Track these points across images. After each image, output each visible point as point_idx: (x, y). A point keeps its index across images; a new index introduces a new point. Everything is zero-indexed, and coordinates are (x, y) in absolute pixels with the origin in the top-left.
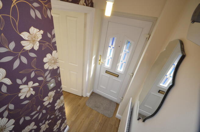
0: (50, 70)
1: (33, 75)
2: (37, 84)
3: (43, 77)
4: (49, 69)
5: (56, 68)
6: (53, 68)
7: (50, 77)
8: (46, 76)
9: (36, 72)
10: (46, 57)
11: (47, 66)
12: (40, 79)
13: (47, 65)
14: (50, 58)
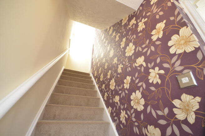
0: (180, 54)
1: (158, 60)
2: (162, 72)
3: (169, 64)
4: (177, 53)
5: (190, 51)
6: (185, 51)
7: (180, 65)
8: (174, 63)
9: (161, 58)
10: (171, 40)
11: (173, 50)
12: (166, 65)
13: (173, 48)
14: (177, 39)
